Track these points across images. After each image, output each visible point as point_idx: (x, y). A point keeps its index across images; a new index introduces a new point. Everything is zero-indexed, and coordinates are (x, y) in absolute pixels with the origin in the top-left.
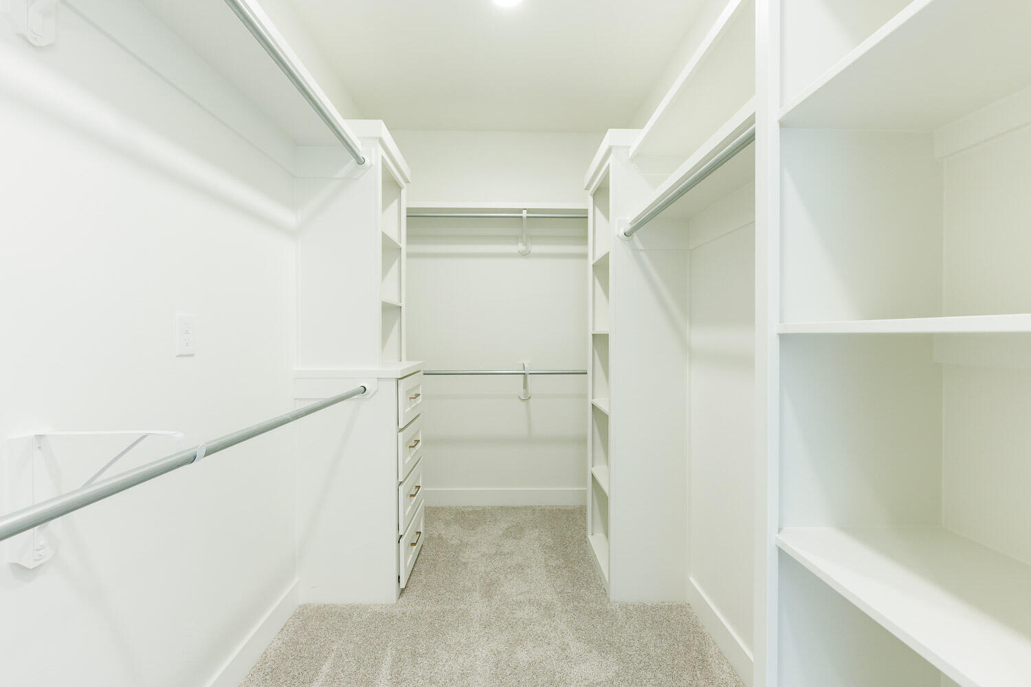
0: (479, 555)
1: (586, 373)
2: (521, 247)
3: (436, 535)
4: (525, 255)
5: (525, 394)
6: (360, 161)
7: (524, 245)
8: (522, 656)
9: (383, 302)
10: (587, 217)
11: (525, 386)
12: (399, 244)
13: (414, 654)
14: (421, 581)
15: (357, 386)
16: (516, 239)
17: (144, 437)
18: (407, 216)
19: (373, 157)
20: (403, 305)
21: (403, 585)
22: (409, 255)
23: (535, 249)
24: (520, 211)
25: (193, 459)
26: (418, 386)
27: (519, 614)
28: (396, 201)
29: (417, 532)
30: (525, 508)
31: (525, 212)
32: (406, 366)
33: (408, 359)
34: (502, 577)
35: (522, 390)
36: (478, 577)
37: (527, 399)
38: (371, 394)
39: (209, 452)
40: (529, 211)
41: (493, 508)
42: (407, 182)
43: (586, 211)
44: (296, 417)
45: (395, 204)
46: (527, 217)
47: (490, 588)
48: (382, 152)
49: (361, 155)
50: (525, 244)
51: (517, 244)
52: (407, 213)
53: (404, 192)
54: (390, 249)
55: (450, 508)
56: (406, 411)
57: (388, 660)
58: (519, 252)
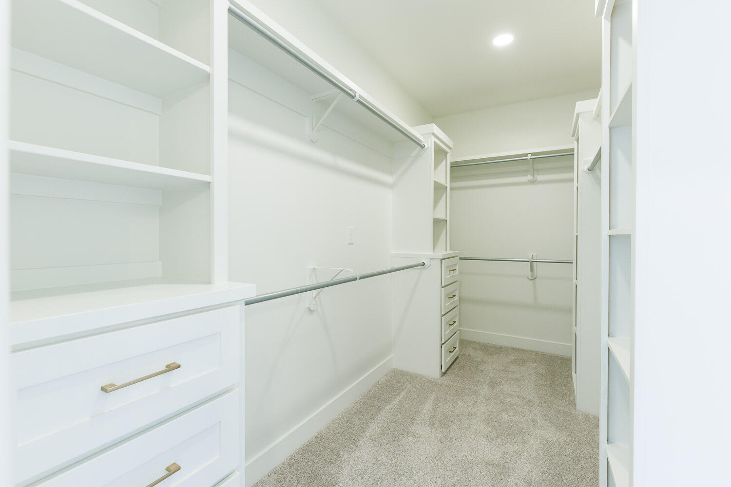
0: (492, 368)
1: (572, 263)
2: (529, 177)
3: (467, 354)
4: (533, 182)
5: (532, 276)
6: (423, 147)
7: (531, 176)
8: (505, 417)
9: (434, 218)
10: (574, 154)
11: (532, 270)
12: (446, 185)
13: (445, 400)
14: (454, 372)
15: (421, 262)
16: (526, 172)
17: (342, 271)
18: (451, 167)
19: (429, 143)
20: (448, 219)
21: (444, 370)
22: (452, 189)
23: (540, 178)
24: (526, 155)
25: (355, 279)
26: (456, 265)
27: (509, 400)
28: (445, 161)
29: (454, 347)
30: (531, 351)
31: (530, 155)
32: (449, 252)
33: (451, 250)
34: (503, 382)
35: (529, 273)
36: (488, 378)
37: (534, 279)
38: (428, 266)
39: (361, 278)
40: (533, 154)
41: (508, 347)
42: (450, 148)
43: (573, 150)
44: (391, 271)
45: (444, 162)
46: (531, 159)
47: (494, 384)
48: (434, 139)
49: (422, 144)
50: (533, 175)
51: (527, 175)
52: (451, 165)
53: (449, 155)
54: (439, 189)
55: (479, 343)
56: (447, 277)
57: (432, 398)
58: (529, 181)
